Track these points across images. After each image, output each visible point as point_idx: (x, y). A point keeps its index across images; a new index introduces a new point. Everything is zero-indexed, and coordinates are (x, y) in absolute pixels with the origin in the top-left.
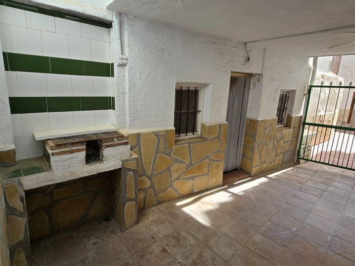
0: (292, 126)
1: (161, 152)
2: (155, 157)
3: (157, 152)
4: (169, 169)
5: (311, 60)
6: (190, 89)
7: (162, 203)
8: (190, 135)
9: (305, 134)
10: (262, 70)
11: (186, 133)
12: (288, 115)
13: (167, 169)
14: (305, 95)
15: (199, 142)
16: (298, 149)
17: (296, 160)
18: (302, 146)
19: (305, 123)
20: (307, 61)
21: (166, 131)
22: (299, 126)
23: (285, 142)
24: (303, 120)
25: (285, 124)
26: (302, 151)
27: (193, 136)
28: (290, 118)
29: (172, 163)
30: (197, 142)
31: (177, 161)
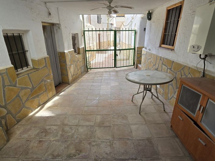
0: (81, 53)
1: (8, 86)
2: (4, 91)
3: (4, 86)
4: (18, 96)
5: (81, 16)
6: (14, 34)
7: (21, 120)
8: (25, 69)
9: (87, 56)
10: (59, 21)
11: (22, 67)
12: (78, 47)
13: (17, 96)
14: (82, 35)
15: (34, 71)
16: (86, 64)
17: (86, 70)
18: (87, 63)
19: (86, 51)
20: (79, 17)
21: (7, 69)
22: (84, 53)
23: (80, 62)
24: (85, 49)
25: (77, 52)
26: (88, 65)
27: (28, 69)
28: (79, 49)
29: (19, 90)
30: (33, 72)
31: (22, 89)
